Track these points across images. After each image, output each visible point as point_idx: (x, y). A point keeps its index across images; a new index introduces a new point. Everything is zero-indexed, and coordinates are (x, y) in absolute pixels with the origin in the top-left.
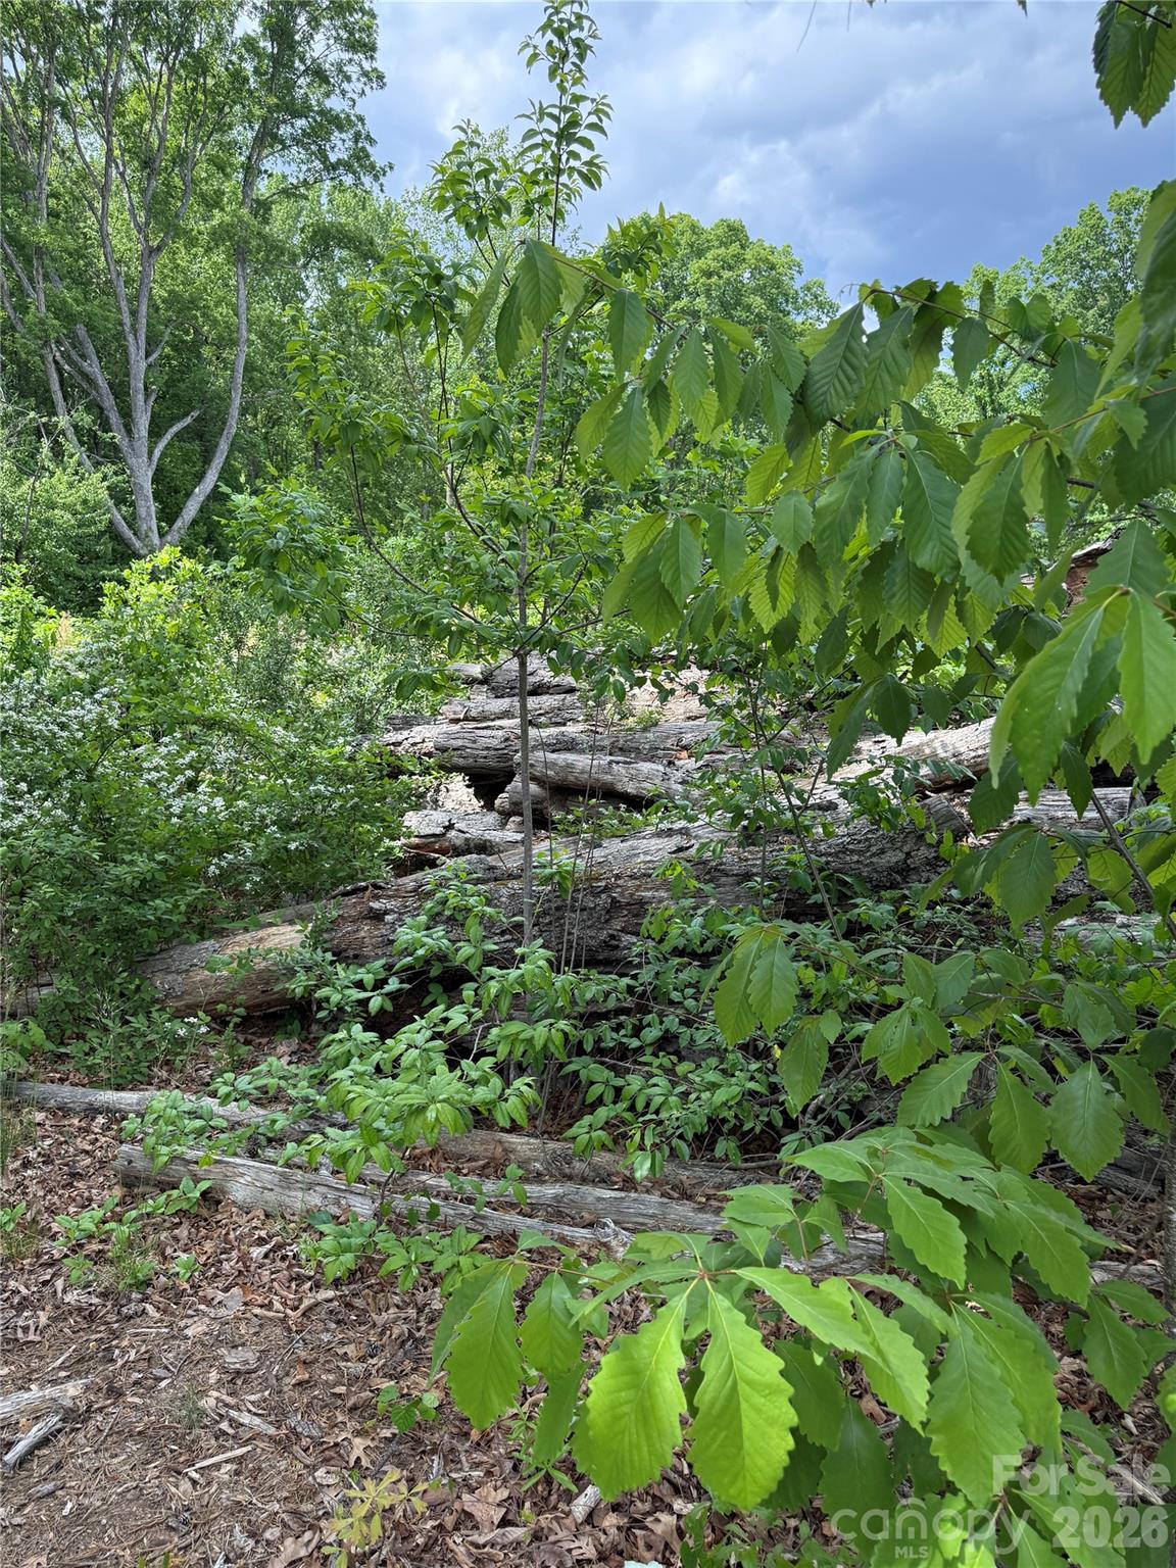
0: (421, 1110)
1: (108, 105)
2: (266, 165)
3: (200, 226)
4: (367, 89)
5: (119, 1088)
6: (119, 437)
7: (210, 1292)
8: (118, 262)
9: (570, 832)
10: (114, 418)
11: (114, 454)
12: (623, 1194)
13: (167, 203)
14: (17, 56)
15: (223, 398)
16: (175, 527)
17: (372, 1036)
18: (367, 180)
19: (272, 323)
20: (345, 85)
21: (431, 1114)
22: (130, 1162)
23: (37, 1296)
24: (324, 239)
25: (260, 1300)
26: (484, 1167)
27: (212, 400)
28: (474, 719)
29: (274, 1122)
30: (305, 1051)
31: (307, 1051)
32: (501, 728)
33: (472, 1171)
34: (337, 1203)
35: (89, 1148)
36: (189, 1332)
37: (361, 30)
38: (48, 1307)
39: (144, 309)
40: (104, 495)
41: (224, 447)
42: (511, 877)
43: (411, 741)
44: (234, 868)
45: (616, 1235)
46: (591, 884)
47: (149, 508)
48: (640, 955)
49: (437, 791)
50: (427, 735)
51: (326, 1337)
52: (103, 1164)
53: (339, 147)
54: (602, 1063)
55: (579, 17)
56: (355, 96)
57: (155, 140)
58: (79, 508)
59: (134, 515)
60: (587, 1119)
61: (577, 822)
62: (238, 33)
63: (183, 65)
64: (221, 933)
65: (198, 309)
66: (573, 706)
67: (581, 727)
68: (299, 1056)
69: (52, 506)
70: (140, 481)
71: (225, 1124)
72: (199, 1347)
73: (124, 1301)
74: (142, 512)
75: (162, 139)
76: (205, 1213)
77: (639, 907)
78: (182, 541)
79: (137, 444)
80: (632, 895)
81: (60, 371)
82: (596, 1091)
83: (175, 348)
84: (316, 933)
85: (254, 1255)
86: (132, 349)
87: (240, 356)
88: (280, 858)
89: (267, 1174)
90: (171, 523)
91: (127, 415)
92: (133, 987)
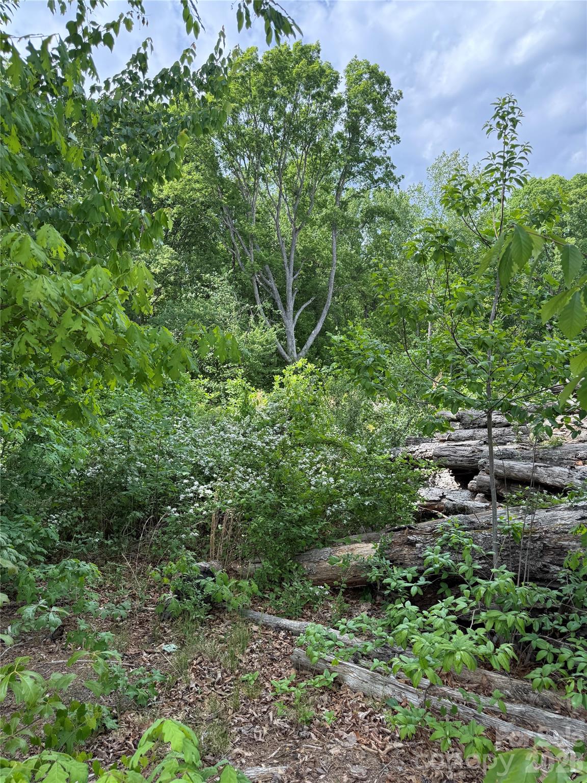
0: (452, 653)
1: (280, 172)
2: (346, 186)
3: (317, 217)
4: (392, 145)
5: (289, 618)
6: (281, 311)
7: (341, 733)
8: (283, 237)
9: (514, 503)
10: (280, 304)
11: (278, 319)
12: (561, 717)
13: (304, 209)
14: (246, 159)
15: (325, 290)
16: (304, 349)
17: (415, 608)
18: (391, 185)
19: (347, 255)
20: (382, 145)
21: (458, 656)
22: (299, 657)
23: (261, 718)
24: (371, 214)
25: (365, 741)
26: (477, 688)
27: (320, 292)
28: (453, 440)
29: (366, 646)
30: (375, 609)
31: (375, 611)
32: (470, 445)
33: (470, 689)
34: (400, 695)
35: (278, 647)
36: (332, 751)
37: (389, 120)
38: (267, 725)
39: (293, 256)
40: (275, 337)
41: (325, 312)
42: (483, 528)
43: (420, 451)
44: (339, 512)
45: (560, 741)
46: (530, 534)
47: (292, 341)
48: (564, 578)
49: (434, 477)
50: (429, 448)
51: (400, 769)
52: (286, 656)
53: (379, 172)
54: (544, 639)
55: (513, 108)
56: (386, 149)
57: (299, 183)
58: (264, 343)
59: (286, 345)
60: (538, 670)
61: (518, 499)
62: (335, 132)
63: (311, 149)
64: (332, 544)
65: (315, 252)
66: (509, 434)
67: (516, 446)
68: (373, 612)
69: (254, 343)
70: (289, 330)
71: (343, 645)
72: (337, 761)
73: (301, 729)
74: (290, 343)
75: (302, 182)
76: (334, 689)
77: (561, 551)
78: (306, 355)
79: (288, 314)
80: (555, 543)
81: (258, 285)
82: (541, 655)
83: (305, 271)
84: (382, 549)
85: (360, 716)
86: (288, 273)
87: (333, 271)
88: (360, 508)
89: (365, 674)
90: (302, 348)
91: (285, 302)
92: (294, 567)
